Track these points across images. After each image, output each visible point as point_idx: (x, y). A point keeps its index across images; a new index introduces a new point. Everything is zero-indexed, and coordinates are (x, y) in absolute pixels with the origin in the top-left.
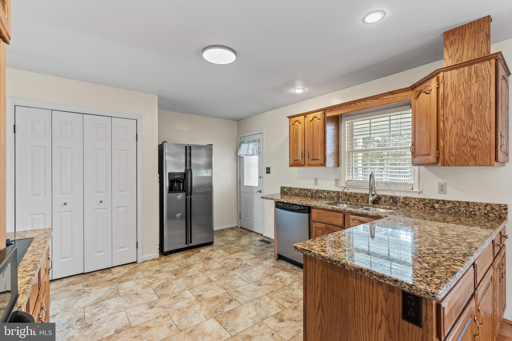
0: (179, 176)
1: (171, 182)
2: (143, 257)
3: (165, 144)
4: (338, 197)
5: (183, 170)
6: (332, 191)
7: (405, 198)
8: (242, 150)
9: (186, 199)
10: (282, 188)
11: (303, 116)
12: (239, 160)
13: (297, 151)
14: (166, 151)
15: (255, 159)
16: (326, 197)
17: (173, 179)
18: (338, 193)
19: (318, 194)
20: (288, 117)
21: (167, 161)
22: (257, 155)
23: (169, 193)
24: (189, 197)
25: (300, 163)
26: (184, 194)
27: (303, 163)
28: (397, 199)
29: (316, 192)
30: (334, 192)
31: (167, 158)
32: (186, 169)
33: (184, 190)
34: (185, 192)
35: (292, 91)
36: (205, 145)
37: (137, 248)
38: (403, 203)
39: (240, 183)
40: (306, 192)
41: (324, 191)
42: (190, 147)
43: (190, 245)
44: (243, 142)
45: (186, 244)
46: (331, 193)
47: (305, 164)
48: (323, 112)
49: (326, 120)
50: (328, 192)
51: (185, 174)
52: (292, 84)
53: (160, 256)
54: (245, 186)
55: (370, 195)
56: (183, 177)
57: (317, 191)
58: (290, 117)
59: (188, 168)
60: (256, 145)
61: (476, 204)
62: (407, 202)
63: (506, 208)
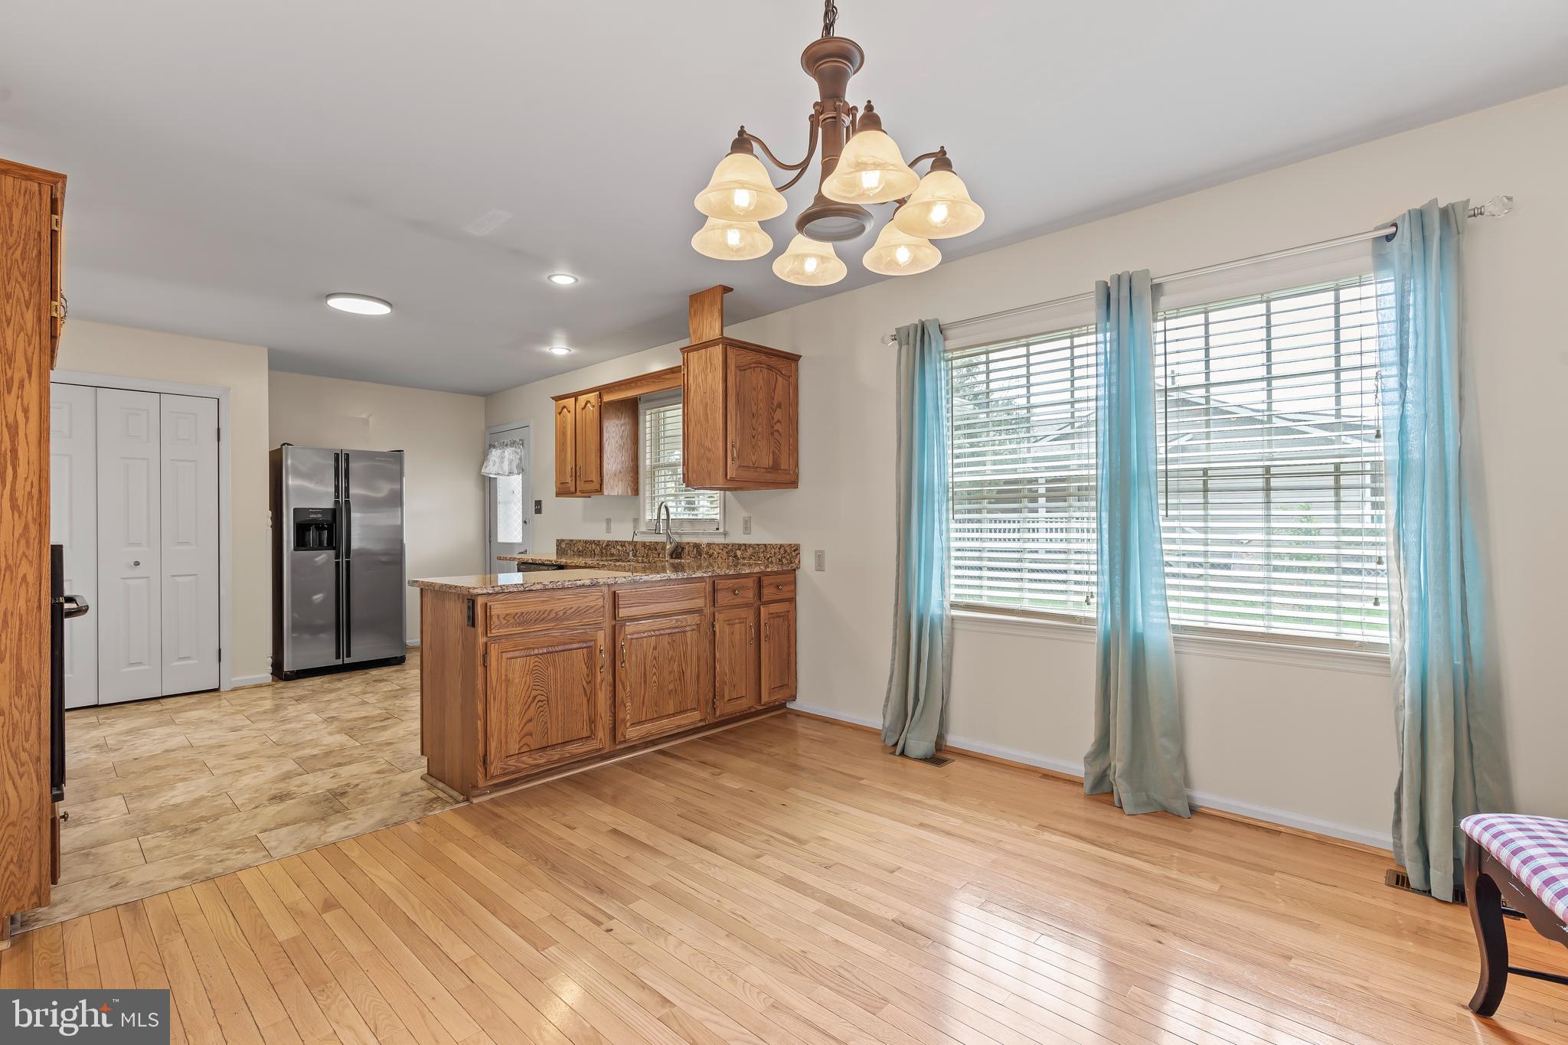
0: (319, 516)
1: (301, 529)
2: (233, 679)
3: (286, 448)
4: (634, 551)
5: (329, 504)
7: (709, 545)
8: (491, 463)
9: (337, 564)
10: (559, 542)
11: (574, 398)
12: (488, 486)
13: (565, 465)
14: (289, 462)
15: (517, 480)
16: (620, 553)
17: (307, 523)
18: (635, 544)
19: (610, 549)
20: (553, 398)
21: (290, 487)
22: (519, 474)
23: (295, 550)
24: (344, 560)
25: (569, 488)
26: (332, 553)
27: (573, 489)
29: (607, 545)
30: (630, 543)
31: (290, 482)
32: (337, 502)
33: (332, 544)
34: (334, 549)
35: (547, 349)
36: (386, 451)
37: (220, 660)
38: (707, 553)
39: (490, 537)
40: (594, 546)
41: (617, 542)
42: (347, 455)
43: (347, 661)
44: (494, 447)
45: (338, 657)
46: (627, 546)
47: (576, 490)
48: (598, 393)
49: (604, 409)
50: (623, 544)
51: (334, 512)
52: (545, 339)
53: (273, 680)
54: (500, 543)
55: (668, 543)
56: (329, 518)
57: (609, 544)
58: (557, 399)
59: (342, 499)
60: (517, 453)
61: (772, 546)
62: (711, 551)
63: (796, 549)
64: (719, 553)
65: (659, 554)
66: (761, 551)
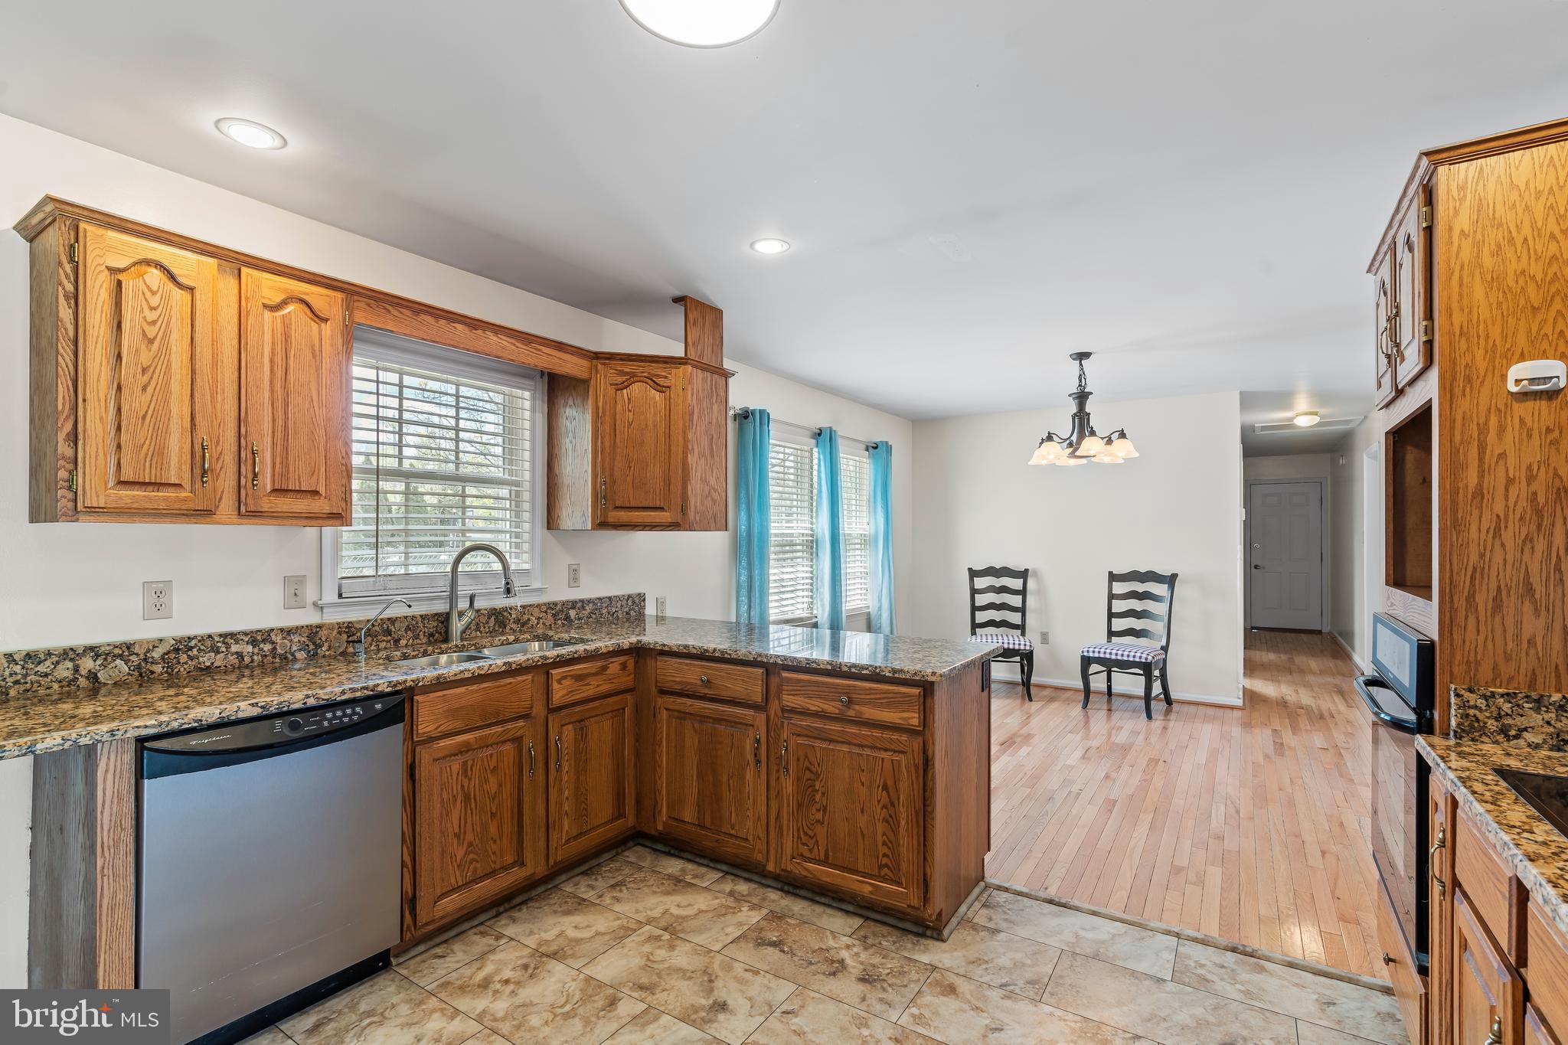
4: (312, 647)
6: (282, 630)
16: (247, 659)
18: (313, 631)
19: (191, 658)
28: (505, 614)
29: (177, 650)
30: (287, 632)
38: (517, 621)
41: (232, 635)
46: (278, 639)
48: (343, 296)
50: (256, 638)
57: (183, 645)
61: (618, 598)
62: (526, 617)
63: (642, 597)
64: (539, 618)
65: (397, 641)
66: (604, 605)
